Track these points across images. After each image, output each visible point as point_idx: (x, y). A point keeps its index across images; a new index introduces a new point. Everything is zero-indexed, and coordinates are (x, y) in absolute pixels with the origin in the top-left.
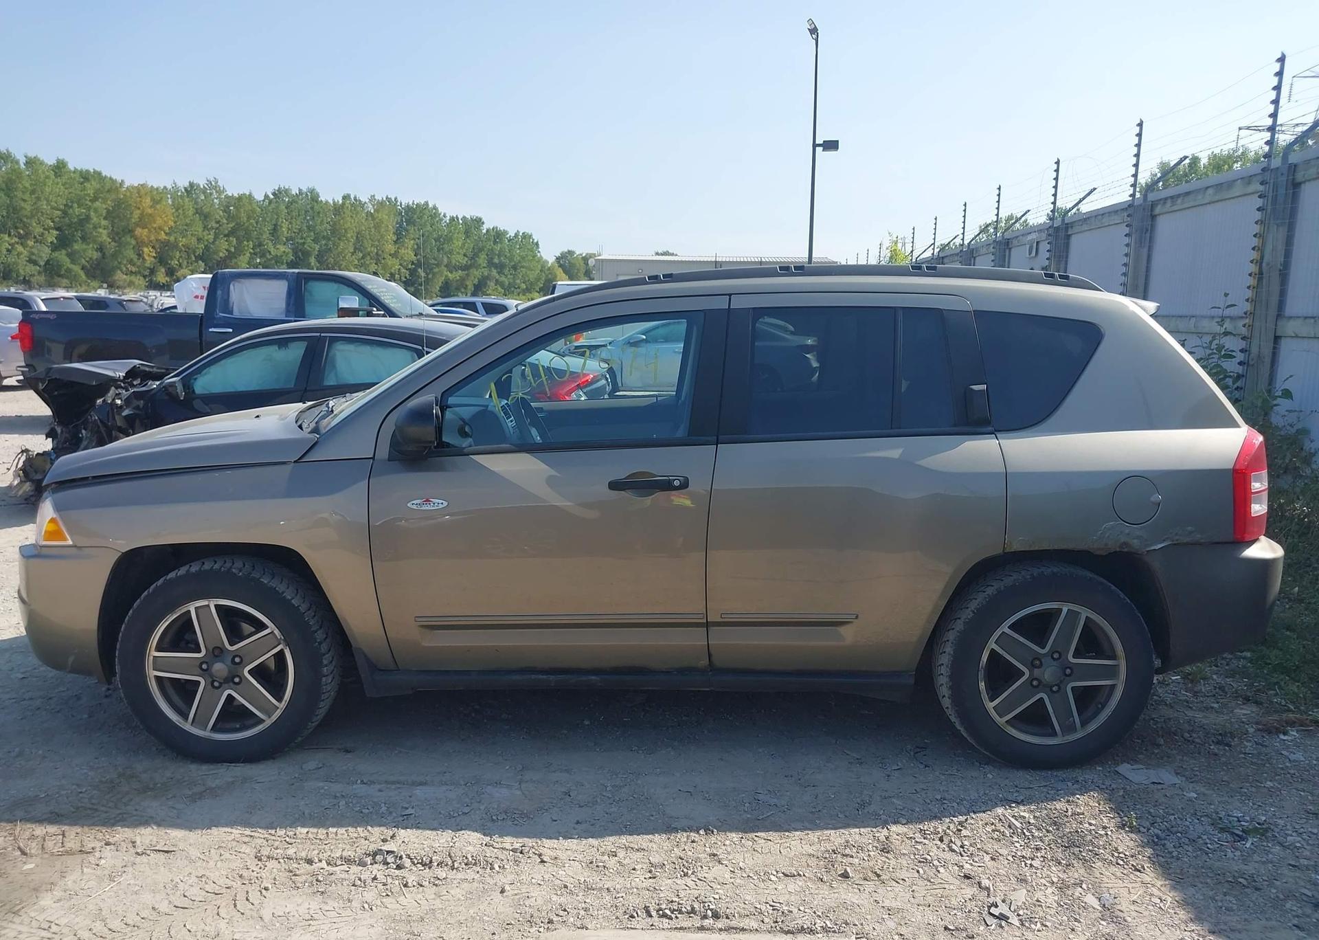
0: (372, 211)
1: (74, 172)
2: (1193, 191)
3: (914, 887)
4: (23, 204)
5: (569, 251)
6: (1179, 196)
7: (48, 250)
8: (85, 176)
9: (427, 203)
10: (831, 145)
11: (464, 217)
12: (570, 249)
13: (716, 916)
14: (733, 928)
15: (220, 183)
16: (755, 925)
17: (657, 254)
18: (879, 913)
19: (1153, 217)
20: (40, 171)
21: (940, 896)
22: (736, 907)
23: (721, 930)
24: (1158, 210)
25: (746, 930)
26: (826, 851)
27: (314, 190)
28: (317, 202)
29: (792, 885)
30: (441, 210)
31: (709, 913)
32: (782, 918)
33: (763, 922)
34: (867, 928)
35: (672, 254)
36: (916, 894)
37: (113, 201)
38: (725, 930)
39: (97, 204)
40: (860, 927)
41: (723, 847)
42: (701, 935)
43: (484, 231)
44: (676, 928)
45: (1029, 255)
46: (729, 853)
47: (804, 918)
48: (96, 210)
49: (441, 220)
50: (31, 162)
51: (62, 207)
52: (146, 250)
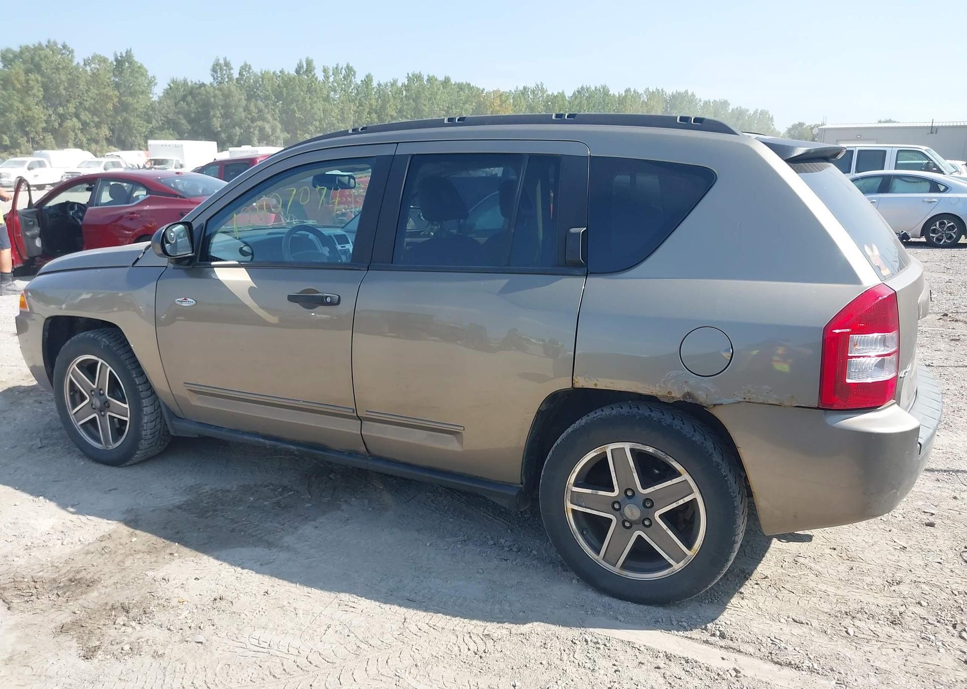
0: (646, 100)
1: (454, 85)
3: (909, 658)
4: (424, 107)
5: (799, 123)
8: (461, 87)
9: (686, 92)
11: (715, 101)
12: (800, 122)
13: (723, 636)
14: (732, 648)
15: (544, 86)
16: (751, 650)
17: (880, 122)
18: (866, 669)
20: (434, 85)
21: (931, 670)
22: (740, 634)
23: (721, 647)
25: (742, 652)
26: (839, 611)
27: (606, 86)
28: (607, 95)
29: (797, 630)
30: (698, 96)
31: (718, 633)
32: (777, 652)
33: (760, 650)
34: (850, 677)
35: (895, 122)
36: (908, 663)
37: (476, 103)
38: (725, 648)
39: (467, 106)
40: (844, 675)
41: (751, 589)
42: (705, 647)
43: (730, 111)
44: (687, 637)
46: (754, 594)
47: (795, 656)
48: (466, 110)
49: (697, 104)
50: (431, 80)
51: (446, 108)
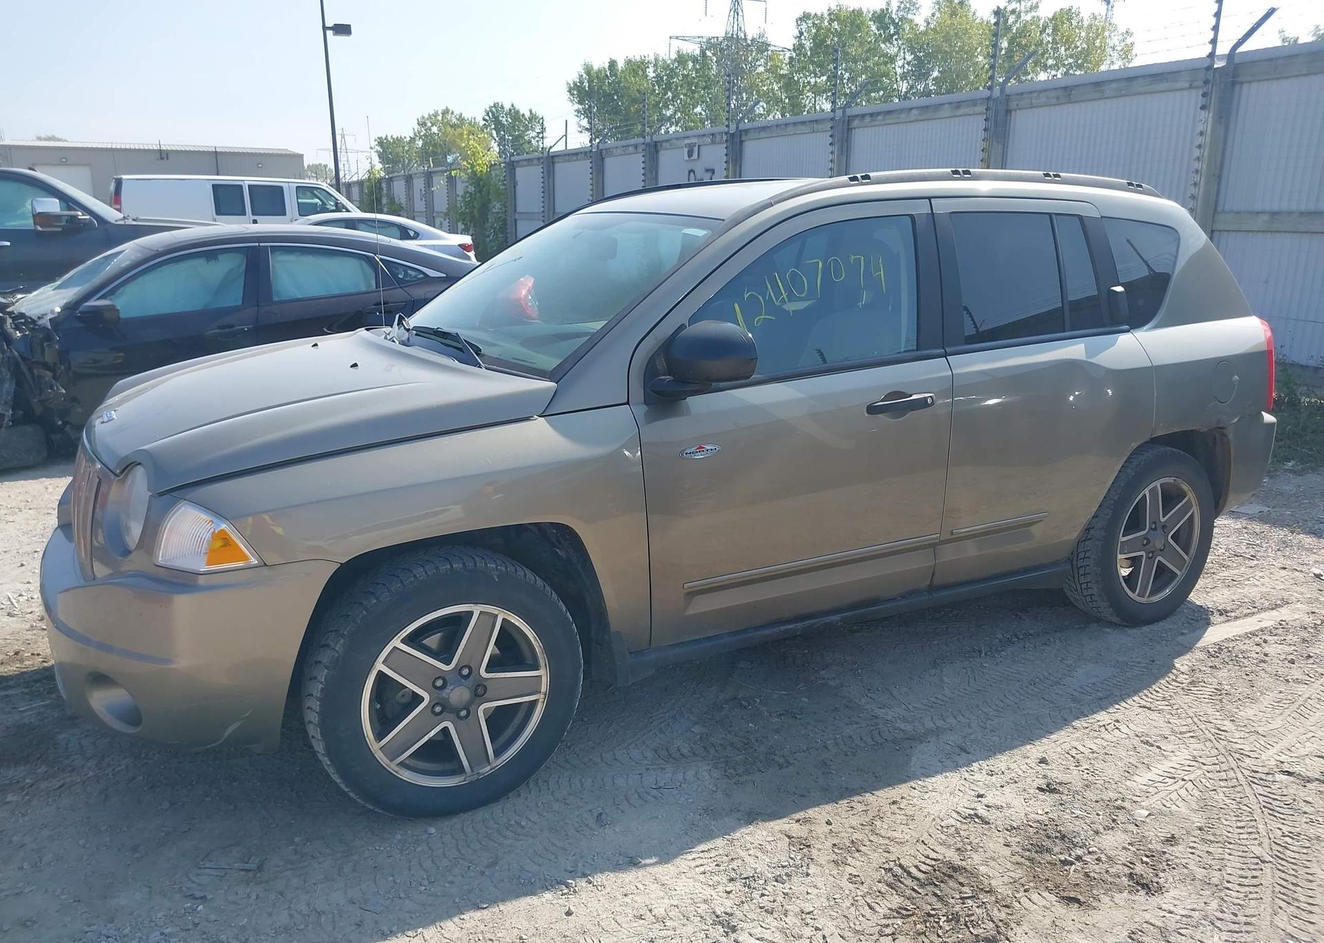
2: (897, 110)
6: (879, 114)
10: (343, 29)
19: (850, 129)
24: (856, 123)
45: (689, 157)
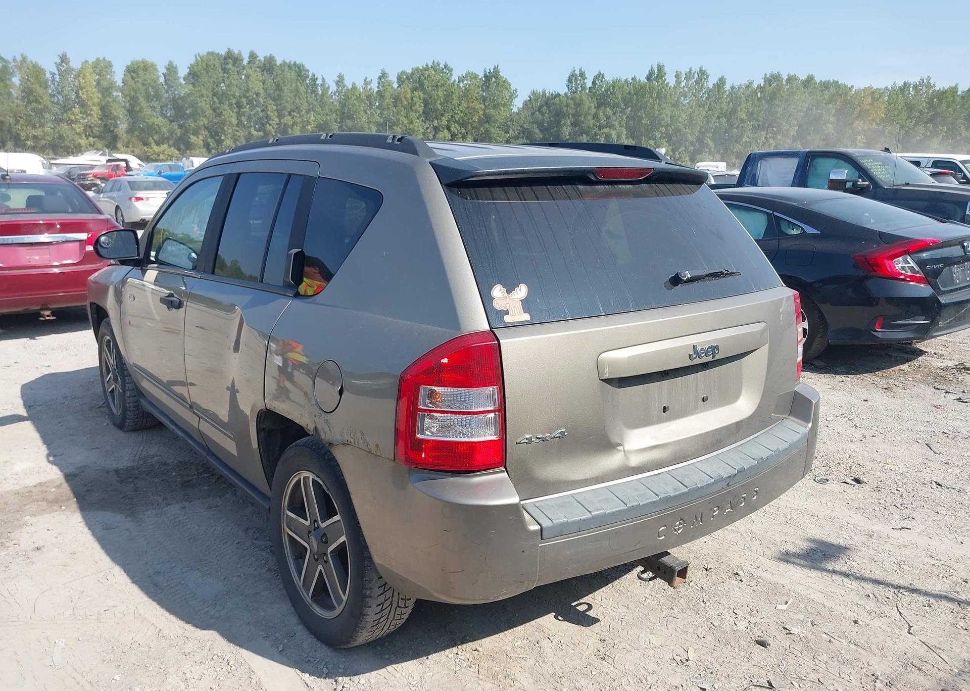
1: (818, 83)
4: (778, 109)
7: (789, 141)
8: (826, 85)
15: (932, 82)
20: (794, 85)
37: (842, 102)
50: (791, 79)
52: (859, 137)
